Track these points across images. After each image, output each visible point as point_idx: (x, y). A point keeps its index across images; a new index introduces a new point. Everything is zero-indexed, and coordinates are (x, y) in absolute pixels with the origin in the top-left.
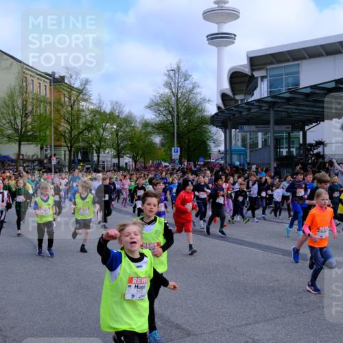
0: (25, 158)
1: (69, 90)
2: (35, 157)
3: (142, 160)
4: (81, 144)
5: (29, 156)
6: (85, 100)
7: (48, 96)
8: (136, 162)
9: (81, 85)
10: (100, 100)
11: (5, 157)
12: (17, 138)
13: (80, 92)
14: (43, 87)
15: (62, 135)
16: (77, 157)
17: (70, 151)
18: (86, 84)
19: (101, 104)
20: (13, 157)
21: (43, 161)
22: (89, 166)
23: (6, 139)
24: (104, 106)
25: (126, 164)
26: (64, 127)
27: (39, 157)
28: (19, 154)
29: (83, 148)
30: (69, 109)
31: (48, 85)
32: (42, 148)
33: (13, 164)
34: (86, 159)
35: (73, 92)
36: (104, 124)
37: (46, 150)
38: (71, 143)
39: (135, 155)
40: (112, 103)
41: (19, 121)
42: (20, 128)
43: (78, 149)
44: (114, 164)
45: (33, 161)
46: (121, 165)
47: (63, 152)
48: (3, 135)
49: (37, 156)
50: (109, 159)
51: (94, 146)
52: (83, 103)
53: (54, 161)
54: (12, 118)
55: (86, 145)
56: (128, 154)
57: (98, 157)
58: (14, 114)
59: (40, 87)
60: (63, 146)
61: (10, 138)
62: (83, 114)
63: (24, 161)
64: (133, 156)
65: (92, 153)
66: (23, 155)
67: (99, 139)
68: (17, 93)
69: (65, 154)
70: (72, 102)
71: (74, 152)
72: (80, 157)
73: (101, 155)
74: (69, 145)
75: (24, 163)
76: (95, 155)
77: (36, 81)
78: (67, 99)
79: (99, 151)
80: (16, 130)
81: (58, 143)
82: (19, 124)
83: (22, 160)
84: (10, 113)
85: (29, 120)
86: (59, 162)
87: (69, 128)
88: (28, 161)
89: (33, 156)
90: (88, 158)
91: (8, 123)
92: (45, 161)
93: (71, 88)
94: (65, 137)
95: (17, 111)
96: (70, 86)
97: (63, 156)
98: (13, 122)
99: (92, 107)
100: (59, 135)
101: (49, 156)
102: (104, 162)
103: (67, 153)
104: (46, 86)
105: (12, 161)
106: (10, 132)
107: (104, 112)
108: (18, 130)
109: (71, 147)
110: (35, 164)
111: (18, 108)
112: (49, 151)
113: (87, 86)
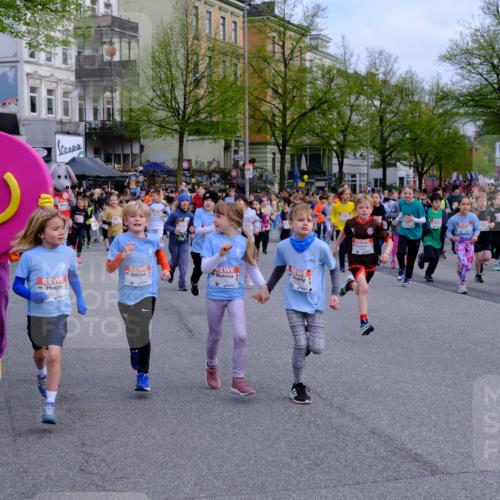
0: (194, 166)
1: (282, 29)
2: (213, 166)
3: (435, 171)
4: (307, 140)
5: (203, 163)
6: (314, 49)
7: (240, 43)
8: (421, 175)
9: (306, 17)
10: (344, 47)
11: (155, 165)
12: (176, 127)
13: (303, 31)
14: (230, 26)
15: (266, 120)
16: (299, 165)
17: (283, 153)
18: (314, 15)
19: (348, 56)
20: (172, 165)
21: (229, 173)
22: (322, 184)
23: (155, 129)
24: (353, 60)
25: (401, 179)
26: (271, 105)
27: (222, 166)
28: (180, 159)
29: (311, 147)
30: (282, 67)
31: (240, 21)
32: (227, 148)
33: (172, 179)
34: (316, 168)
35: (289, 33)
36: (353, 98)
37: (236, 152)
38: (284, 137)
39: (420, 161)
40: (370, 53)
41: (179, 94)
42: (182, 106)
43: (301, 150)
44: (376, 180)
45: (210, 174)
46: (388, 183)
47: (270, 156)
48: (149, 121)
49: (219, 163)
50: (364, 170)
51: (333, 142)
52: (308, 56)
53: (250, 173)
54: (167, 87)
55: (316, 140)
56: (405, 159)
57: (341, 165)
58: (171, 80)
59: (224, 25)
60: (270, 144)
61: (163, 127)
62: (309, 76)
63: (192, 172)
64: (416, 162)
65: (330, 158)
66: (189, 161)
67: (342, 127)
68: (176, 38)
69: (274, 159)
70: (287, 52)
71: (292, 156)
72: (304, 166)
73: (346, 161)
74: (281, 142)
75: (192, 176)
76: (335, 161)
77: (216, 15)
78: (278, 48)
79: (343, 153)
80: (175, 112)
81: (259, 138)
82: (181, 100)
83: (188, 170)
84: (163, 76)
85: (201, 92)
86: (261, 176)
87: (281, 107)
88: (201, 172)
89: (210, 163)
90: (321, 168)
91: (159, 97)
92: (234, 173)
93: (285, 24)
94: (272, 125)
95: (177, 73)
96: (283, 19)
97: (270, 164)
98: (168, 95)
99: (327, 62)
100: (261, 122)
101: (241, 163)
102: (354, 176)
103: (278, 156)
104: (235, 23)
105: (170, 173)
106: (162, 114)
107: (356, 73)
108: (178, 110)
109: (285, 144)
110: (213, 179)
111: (178, 66)
112: (241, 154)
113: (317, 20)
